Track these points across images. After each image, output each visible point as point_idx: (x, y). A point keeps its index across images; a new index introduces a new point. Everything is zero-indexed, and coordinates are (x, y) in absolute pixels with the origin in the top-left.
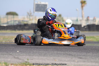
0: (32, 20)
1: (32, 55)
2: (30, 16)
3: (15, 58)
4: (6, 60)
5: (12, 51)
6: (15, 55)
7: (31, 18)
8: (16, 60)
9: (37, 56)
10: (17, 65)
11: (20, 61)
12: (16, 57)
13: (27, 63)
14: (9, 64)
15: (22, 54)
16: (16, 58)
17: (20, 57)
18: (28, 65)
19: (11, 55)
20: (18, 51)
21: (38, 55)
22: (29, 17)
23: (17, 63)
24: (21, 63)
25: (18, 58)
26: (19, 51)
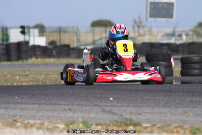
0: (144, 35)
1: (140, 106)
2: (139, 27)
3: (104, 111)
4: (87, 116)
5: (99, 98)
6: (106, 106)
7: (141, 31)
8: (107, 116)
9: (149, 108)
10: (109, 125)
11: (116, 118)
12: (107, 109)
13: (128, 123)
14: (92, 125)
15: (118, 104)
16: (107, 112)
17: (115, 110)
18: (130, 125)
19: (98, 106)
20: (111, 99)
21: (152, 105)
22: (136, 29)
23: (108, 122)
24: (117, 122)
25: (111, 112)
26: (113, 98)
